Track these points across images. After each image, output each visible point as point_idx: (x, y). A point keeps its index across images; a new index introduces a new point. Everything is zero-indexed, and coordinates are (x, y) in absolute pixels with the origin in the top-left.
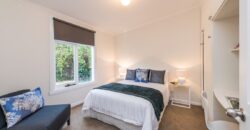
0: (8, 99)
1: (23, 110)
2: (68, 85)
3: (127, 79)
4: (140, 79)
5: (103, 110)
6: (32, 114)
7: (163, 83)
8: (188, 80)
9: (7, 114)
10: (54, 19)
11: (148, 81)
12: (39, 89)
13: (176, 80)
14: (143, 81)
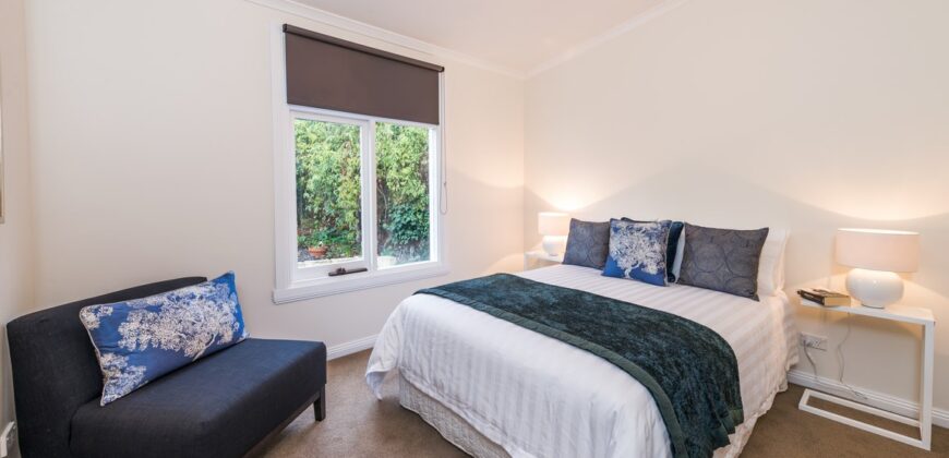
0: (109, 310)
1: (154, 350)
2: (341, 272)
3: (570, 260)
4: (626, 264)
5: (438, 385)
6: (189, 365)
7: (752, 294)
8: (912, 288)
9: (105, 360)
10: (287, 29)
11: (666, 276)
12: (228, 278)
13: (833, 283)
14: (639, 275)
